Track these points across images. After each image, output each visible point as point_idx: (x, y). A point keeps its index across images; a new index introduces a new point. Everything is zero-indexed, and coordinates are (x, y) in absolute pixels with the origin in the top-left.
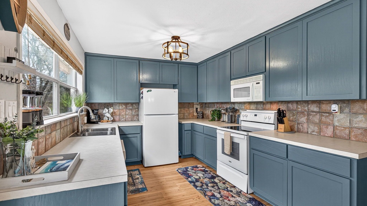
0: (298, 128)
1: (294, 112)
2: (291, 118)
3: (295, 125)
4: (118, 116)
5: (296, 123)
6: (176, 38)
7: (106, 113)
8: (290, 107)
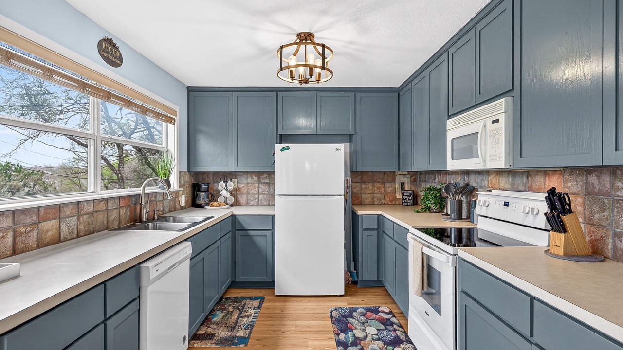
0: (615, 248)
1: (606, 201)
2: (597, 216)
3: (607, 237)
4: (246, 196)
5: (611, 233)
6: (306, 38)
7: (224, 189)
8: (593, 184)
